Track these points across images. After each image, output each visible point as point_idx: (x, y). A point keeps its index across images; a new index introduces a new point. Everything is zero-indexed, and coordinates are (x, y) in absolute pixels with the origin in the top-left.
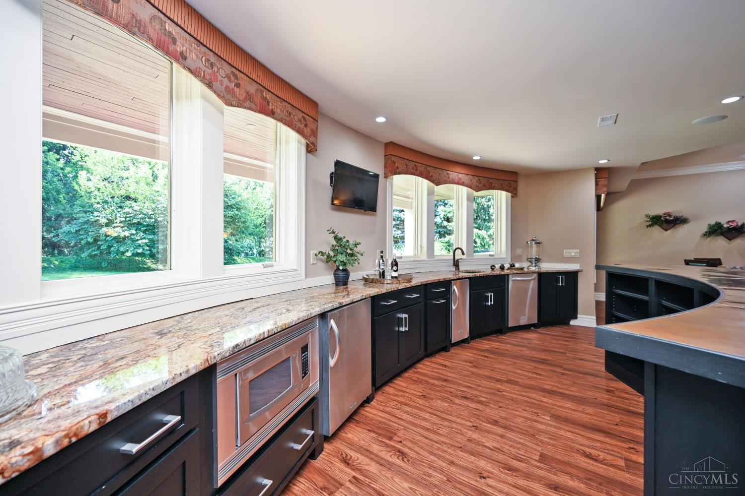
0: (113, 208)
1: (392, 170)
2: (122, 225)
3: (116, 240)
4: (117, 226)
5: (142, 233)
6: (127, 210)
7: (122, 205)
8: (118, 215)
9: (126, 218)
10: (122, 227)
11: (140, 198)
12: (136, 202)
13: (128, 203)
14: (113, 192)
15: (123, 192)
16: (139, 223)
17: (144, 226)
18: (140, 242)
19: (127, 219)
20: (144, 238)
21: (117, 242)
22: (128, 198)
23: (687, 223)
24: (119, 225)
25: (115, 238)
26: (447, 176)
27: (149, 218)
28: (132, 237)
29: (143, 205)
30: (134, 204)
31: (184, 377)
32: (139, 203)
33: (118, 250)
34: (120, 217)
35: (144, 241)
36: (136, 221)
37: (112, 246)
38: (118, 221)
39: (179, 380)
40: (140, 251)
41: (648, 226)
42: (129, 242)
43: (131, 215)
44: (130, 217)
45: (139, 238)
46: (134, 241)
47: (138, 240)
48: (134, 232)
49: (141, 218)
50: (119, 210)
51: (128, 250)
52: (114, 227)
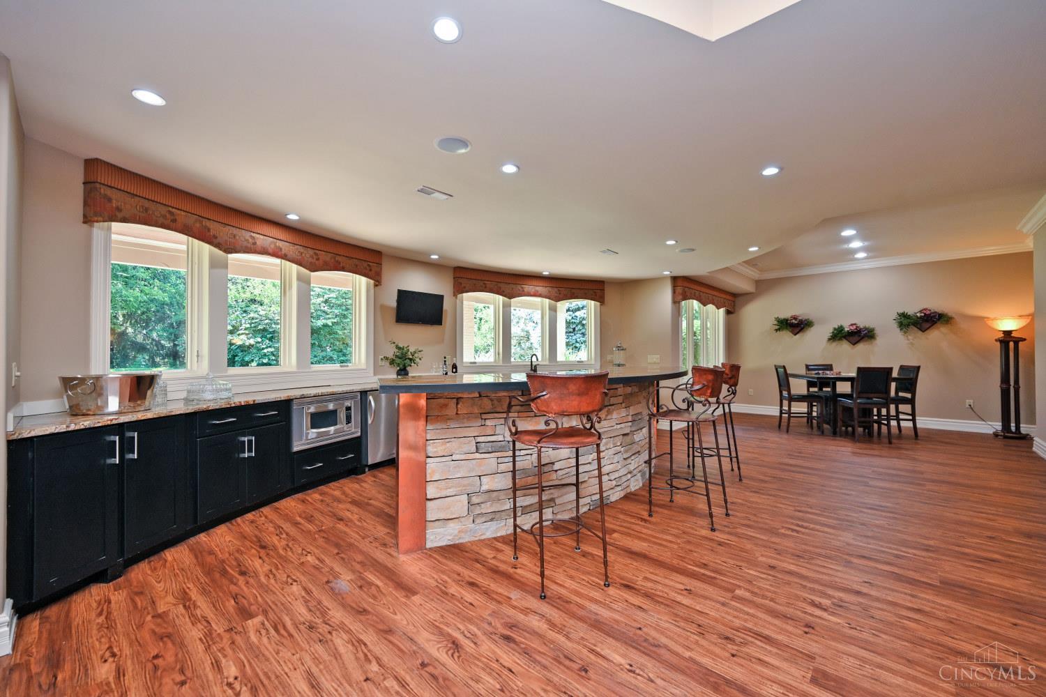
0: (238, 313)
1: (459, 289)
2: (247, 332)
3: (241, 349)
4: (242, 334)
5: (267, 341)
6: (252, 315)
7: (247, 309)
8: (243, 321)
9: (251, 324)
10: (247, 334)
11: (266, 301)
12: (261, 305)
13: (253, 306)
14: (237, 295)
15: (248, 296)
16: (264, 330)
17: (270, 333)
18: (265, 351)
19: (253, 325)
20: (270, 347)
21: (242, 351)
22: (253, 301)
23: (812, 326)
24: (243, 332)
25: (240, 346)
26: (521, 290)
27: (275, 324)
28: (258, 345)
29: (269, 309)
30: (260, 308)
31: (279, 399)
32: (265, 307)
33: (243, 360)
34: (245, 323)
35: (270, 350)
36: (262, 328)
37: (237, 356)
38: (243, 327)
39: (277, 400)
40: (265, 361)
41: (776, 330)
42: (255, 351)
43: (256, 321)
44: (256, 322)
45: (265, 346)
46: (259, 350)
47: (263, 349)
48: (259, 340)
49: (266, 324)
50: (244, 315)
51: (253, 361)
52: (239, 335)
